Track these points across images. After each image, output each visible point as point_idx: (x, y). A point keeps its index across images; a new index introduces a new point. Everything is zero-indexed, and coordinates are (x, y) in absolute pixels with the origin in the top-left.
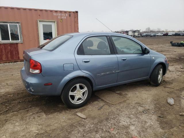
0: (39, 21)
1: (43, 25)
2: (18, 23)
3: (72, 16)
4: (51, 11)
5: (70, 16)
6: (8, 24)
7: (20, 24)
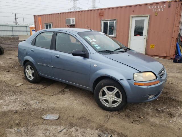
0: (132, 17)
1: (136, 20)
2: (114, 20)
3: (172, 6)
4: (146, 5)
5: (169, 7)
6: (108, 22)
7: (116, 21)
